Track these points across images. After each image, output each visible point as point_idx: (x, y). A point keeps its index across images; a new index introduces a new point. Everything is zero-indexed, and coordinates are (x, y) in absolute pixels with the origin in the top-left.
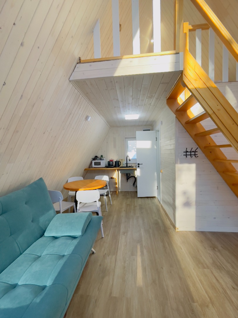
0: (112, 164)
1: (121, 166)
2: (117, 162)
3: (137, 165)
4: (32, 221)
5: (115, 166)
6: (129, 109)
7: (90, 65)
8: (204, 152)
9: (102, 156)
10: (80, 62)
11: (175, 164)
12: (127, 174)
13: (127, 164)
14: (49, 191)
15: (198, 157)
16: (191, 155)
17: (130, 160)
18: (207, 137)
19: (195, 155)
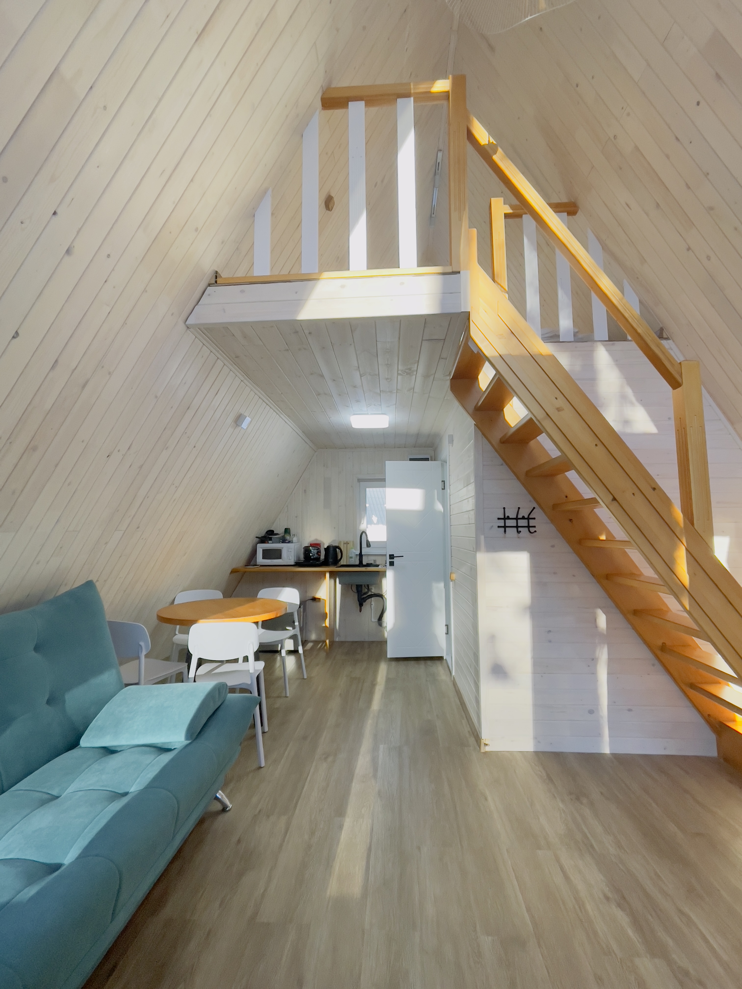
0: (316, 556)
1: (343, 562)
2: (331, 549)
3: (388, 560)
4: (48, 702)
5: (325, 563)
6: (358, 401)
7: (242, 291)
8: (552, 520)
9: (287, 531)
10: (216, 282)
11: (476, 552)
12: (359, 588)
13: (361, 555)
14: (110, 623)
15: (535, 531)
16: (517, 527)
17: (368, 545)
18: (559, 477)
19: (529, 527)
